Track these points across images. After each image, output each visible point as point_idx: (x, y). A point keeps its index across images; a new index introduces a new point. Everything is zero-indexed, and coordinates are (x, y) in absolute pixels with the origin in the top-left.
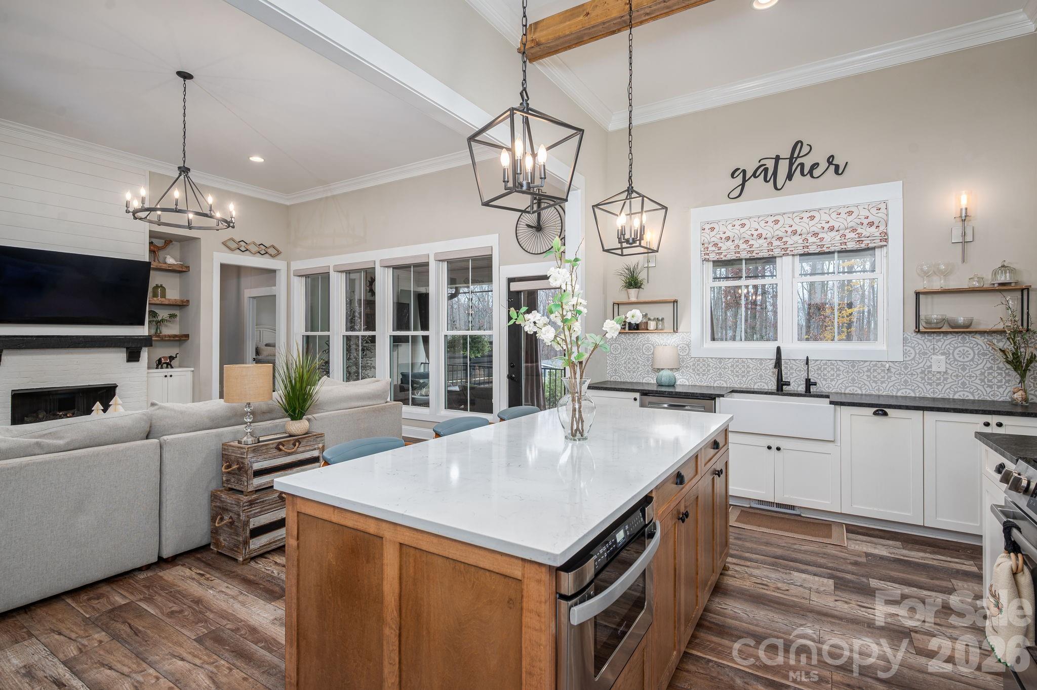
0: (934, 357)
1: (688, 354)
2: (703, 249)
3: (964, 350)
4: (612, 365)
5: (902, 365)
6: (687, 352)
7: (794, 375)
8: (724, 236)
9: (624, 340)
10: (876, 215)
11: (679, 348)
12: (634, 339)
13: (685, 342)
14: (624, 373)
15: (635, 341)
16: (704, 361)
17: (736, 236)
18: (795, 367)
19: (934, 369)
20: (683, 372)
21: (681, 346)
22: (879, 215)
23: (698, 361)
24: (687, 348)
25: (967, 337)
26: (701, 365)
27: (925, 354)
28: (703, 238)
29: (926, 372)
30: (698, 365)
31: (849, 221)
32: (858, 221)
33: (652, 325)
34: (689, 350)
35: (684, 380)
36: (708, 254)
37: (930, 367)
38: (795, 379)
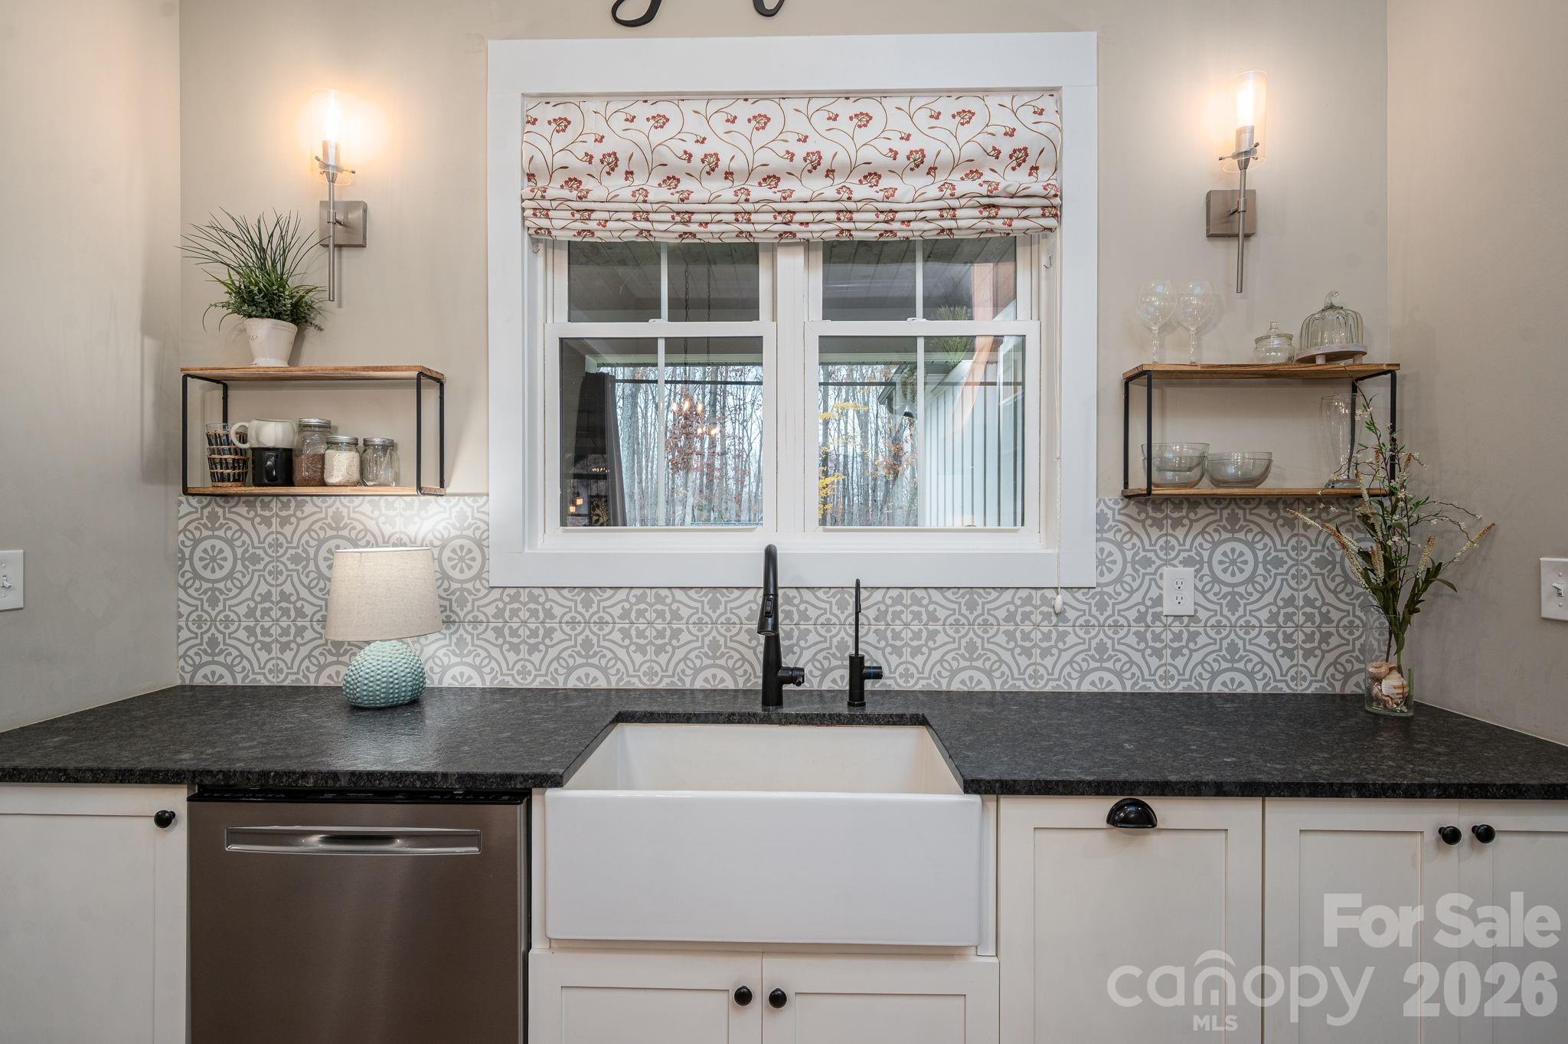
0: (1166, 570)
1: (478, 576)
2: (527, 192)
3: (1233, 550)
4: (199, 622)
5: (1093, 597)
6: (477, 565)
7: (812, 638)
8: (598, 151)
9: (247, 525)
10: (1034, 127)
11: (447, 553)
12: (284, 521)
13: (469, 533)
14: (247, 651)
15: (288, 530)
16: (533, 599)
17: (637, 155)
18: (812, 613)
19: (1168, 608)
20: (461, 642)
21: (457, 543)
22: (1042, 128)
23: (515, 598)
24: (477, 553)
25: (1240, 513)
26: (524, 614)
27: (1146, 562)
28: (528, 151)
29: (1150, 614)
30: (515, 613)
31: (962, 140)
32: (989, 143)
33: (341, 465)
34: (485, 559)
35: (464, 669)
36: (545, 213)
37: (1158, 601)
38: (813, 650)
